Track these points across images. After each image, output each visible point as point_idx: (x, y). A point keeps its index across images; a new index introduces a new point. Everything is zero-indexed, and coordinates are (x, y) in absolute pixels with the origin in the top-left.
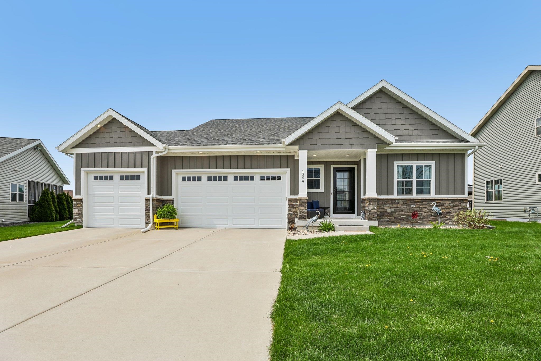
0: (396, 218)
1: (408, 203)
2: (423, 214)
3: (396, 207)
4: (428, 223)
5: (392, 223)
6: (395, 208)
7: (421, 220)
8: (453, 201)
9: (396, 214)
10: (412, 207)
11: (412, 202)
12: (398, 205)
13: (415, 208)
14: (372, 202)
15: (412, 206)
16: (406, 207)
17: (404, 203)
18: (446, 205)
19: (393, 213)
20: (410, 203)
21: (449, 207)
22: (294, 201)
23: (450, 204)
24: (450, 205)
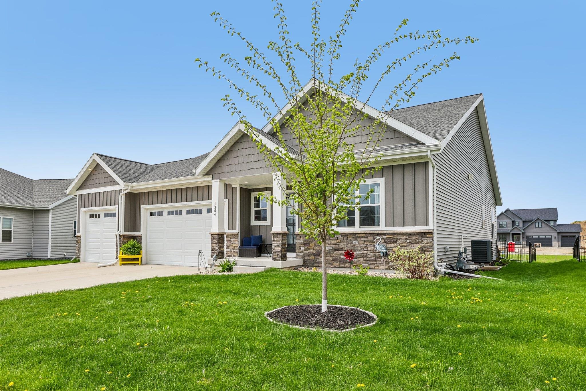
0: (334, 259)
1: (349, 239)
2: (369, 254)
3: (334, 244)
4: (375, 267)
5: (330, 266)
6: (333, 246)
7: (366, 263)
8: (411, 235)
9: (335, 253)
10: (355, 245)
11: (354, 236)
12: (337, 241)
13: (358, 246)
14: (276, 238)
15: (354, 242)
16: (347, 244)
17: (345, 238)
18: (399, 241)
19: (331, 252)
20: (352, 239)
21: (405, 244)
22: (231, 236)
23: (406, 239)
24: (406, 242)
